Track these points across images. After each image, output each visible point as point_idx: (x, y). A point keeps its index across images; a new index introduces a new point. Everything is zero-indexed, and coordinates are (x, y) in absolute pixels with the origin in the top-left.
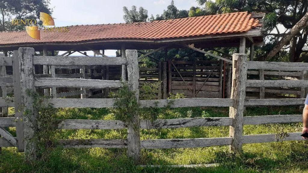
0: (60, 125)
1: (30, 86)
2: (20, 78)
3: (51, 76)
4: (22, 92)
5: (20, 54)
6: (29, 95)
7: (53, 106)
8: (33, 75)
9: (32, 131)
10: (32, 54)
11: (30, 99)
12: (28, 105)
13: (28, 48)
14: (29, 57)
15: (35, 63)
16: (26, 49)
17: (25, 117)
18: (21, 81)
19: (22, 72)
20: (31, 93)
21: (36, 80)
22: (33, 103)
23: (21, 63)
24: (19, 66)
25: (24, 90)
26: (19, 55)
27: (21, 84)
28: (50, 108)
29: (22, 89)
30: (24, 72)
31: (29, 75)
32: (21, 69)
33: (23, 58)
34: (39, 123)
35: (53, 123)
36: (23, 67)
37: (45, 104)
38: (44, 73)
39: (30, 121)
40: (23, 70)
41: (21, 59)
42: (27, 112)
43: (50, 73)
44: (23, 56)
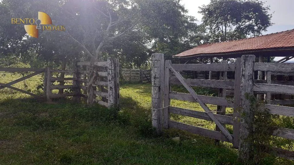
0: (275, 132)
1: (249, 90)
2: (240, 82)
3: (266, 82)
4: (241, 95)
5: (243, 61)
6: (247, 98)
7: (270, 111)
8: (253, 80)
9: (247, 132)
10: (253, 60)
11: (248, 102)
12: (245, 108)
13: (250, 55)
14: (250, 63)
15: (255, 69)
16: (248, 57)
17: (242, 118)
18: (242, 85)
19: (243, 77)
20: (249, 97)
21: (254, 85)
22: (250, 106)
23: (243, 69)
24: (240, 72)
25: (243, 93)
26: (241, 62)
27: (241, 88)
28: (266, 113)
29: (241, 92)
30: (245, 77)
31: (248, 80)
32: (242, 74)
33: (244, 65)
34: (255, 126)
35: (269, 128)
36: (244, 73)
37: (262, 109)
38: (258, 79)
39: (246, 122)
40: (243, 76)
41: (243, 65)
42: (244, 113)
43: (265, 79)
44: (245, 63)
